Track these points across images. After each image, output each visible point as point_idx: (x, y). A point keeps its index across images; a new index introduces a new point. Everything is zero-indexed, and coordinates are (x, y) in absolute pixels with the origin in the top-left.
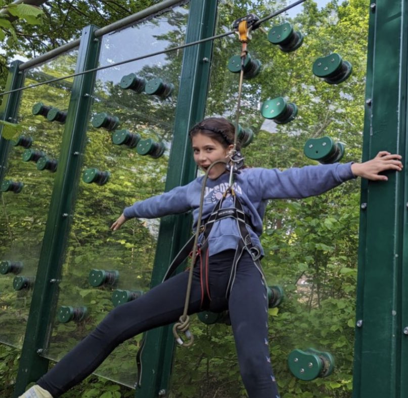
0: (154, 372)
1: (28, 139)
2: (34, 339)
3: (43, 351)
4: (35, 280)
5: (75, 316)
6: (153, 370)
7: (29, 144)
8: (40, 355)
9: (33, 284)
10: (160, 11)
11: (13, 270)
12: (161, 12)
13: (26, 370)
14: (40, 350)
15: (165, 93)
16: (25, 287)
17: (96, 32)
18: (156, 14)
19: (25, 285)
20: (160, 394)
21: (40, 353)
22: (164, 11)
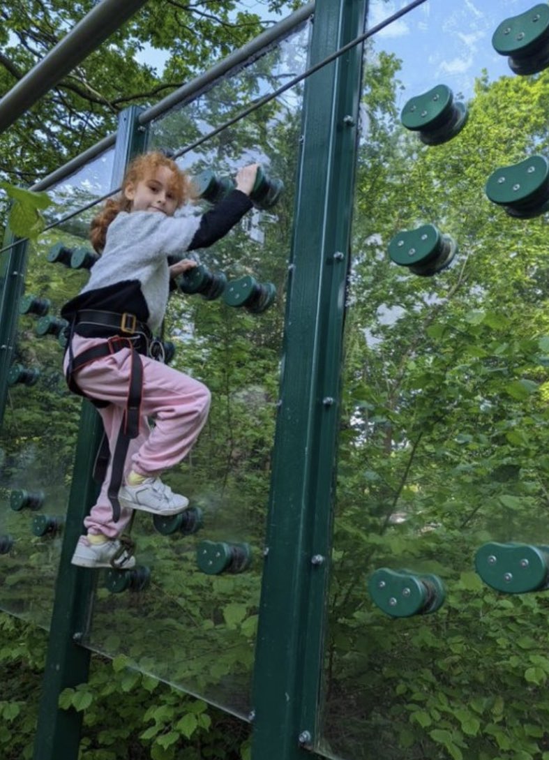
0: (288, 698)
1: (43, 303)
2: (68, 617)
3: (82, 636)
4: (65, 520)
5: (132, 583)
6: (286, 694)
7: (45, 310)
8: (78, 643)
9: (61, 527)
10: (251, 55)
11: (30, 504)
12: (253, 58)
13: (58, 667)
14: (77, 635)
15: (269, 195)
16: (50, 531)
17: (141, 116)
18: (245, 63)
19: (50, 528)
20: (301, 739)
21: (77, 640)
22: (259, 53)
